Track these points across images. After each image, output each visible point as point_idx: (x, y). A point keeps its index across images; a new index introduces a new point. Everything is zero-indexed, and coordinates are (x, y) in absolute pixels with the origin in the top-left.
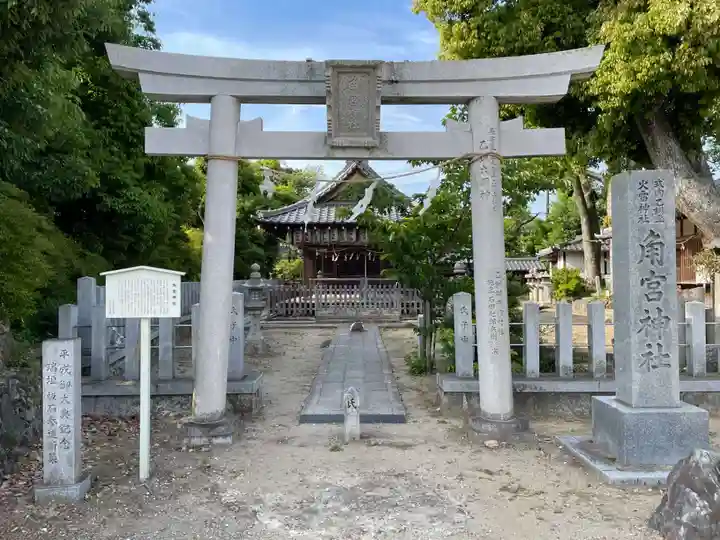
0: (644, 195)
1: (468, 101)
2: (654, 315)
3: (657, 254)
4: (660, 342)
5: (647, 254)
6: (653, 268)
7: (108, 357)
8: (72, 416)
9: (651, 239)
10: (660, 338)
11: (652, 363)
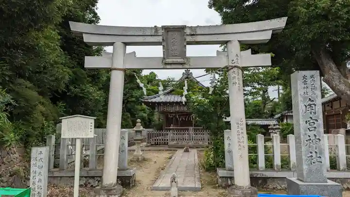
0: (305, 82)
1: (226, 42)
2: (312, 138)
3: (312, 109)
4: (316, 151)
5: (308, 109)
6: (311, 116)
7: (67, 160)
8: (43, 182)
9: (310, 102)
10: (316, 148)
11: (312, 161)
